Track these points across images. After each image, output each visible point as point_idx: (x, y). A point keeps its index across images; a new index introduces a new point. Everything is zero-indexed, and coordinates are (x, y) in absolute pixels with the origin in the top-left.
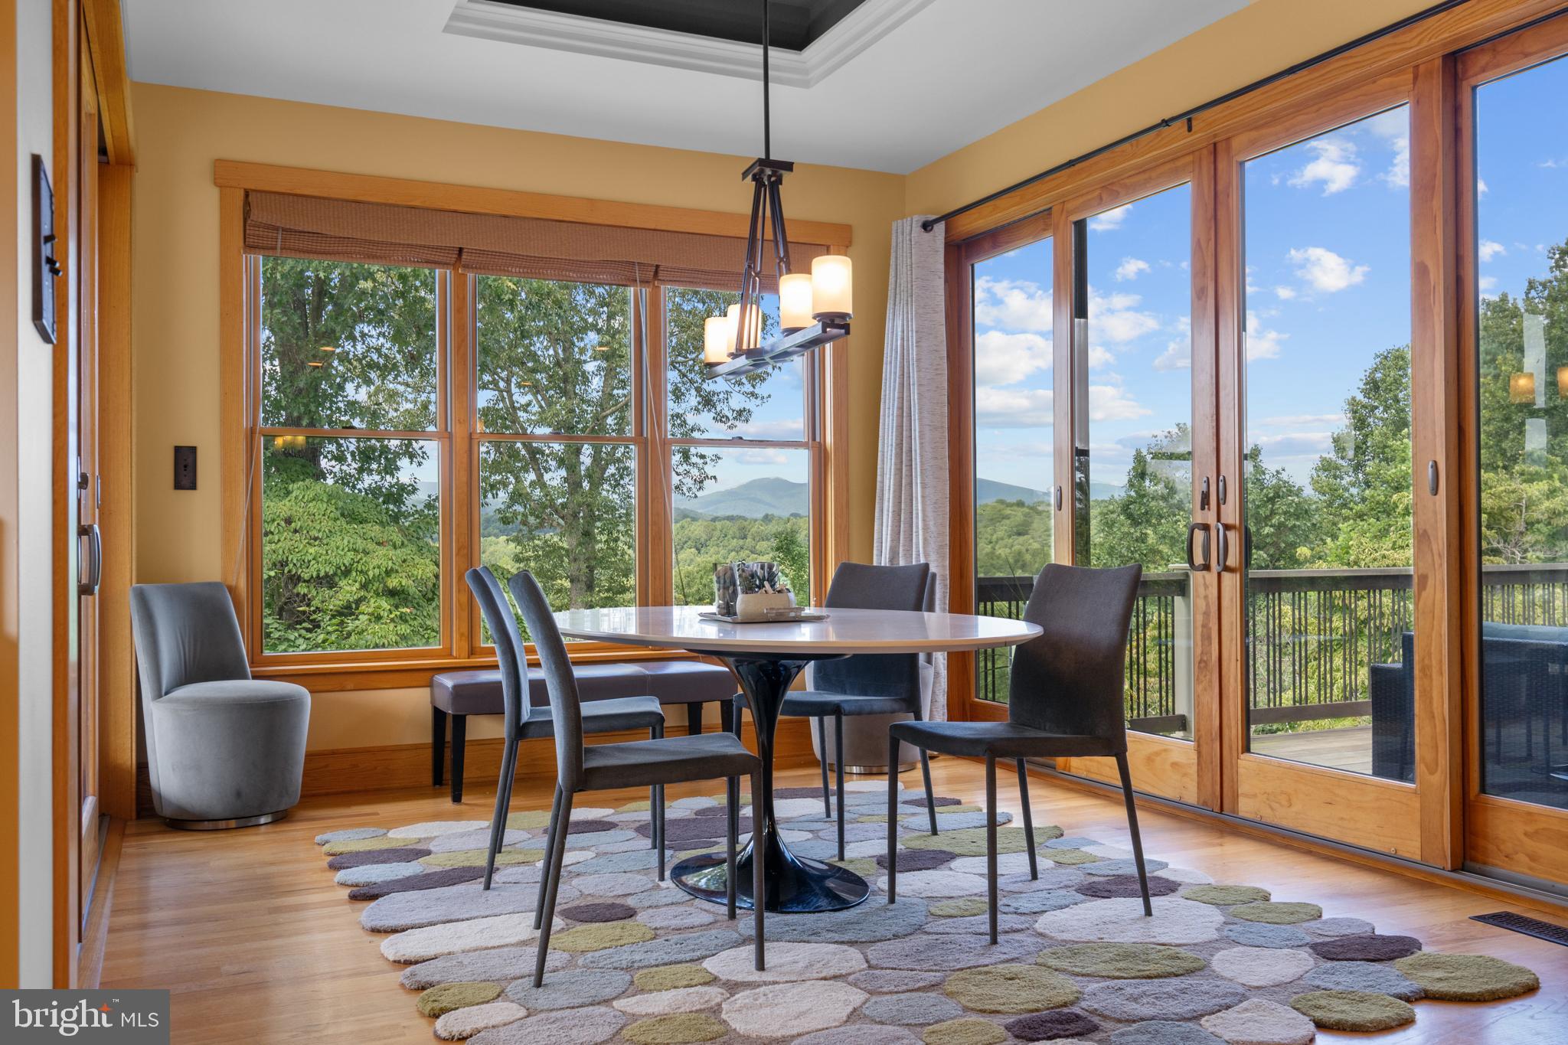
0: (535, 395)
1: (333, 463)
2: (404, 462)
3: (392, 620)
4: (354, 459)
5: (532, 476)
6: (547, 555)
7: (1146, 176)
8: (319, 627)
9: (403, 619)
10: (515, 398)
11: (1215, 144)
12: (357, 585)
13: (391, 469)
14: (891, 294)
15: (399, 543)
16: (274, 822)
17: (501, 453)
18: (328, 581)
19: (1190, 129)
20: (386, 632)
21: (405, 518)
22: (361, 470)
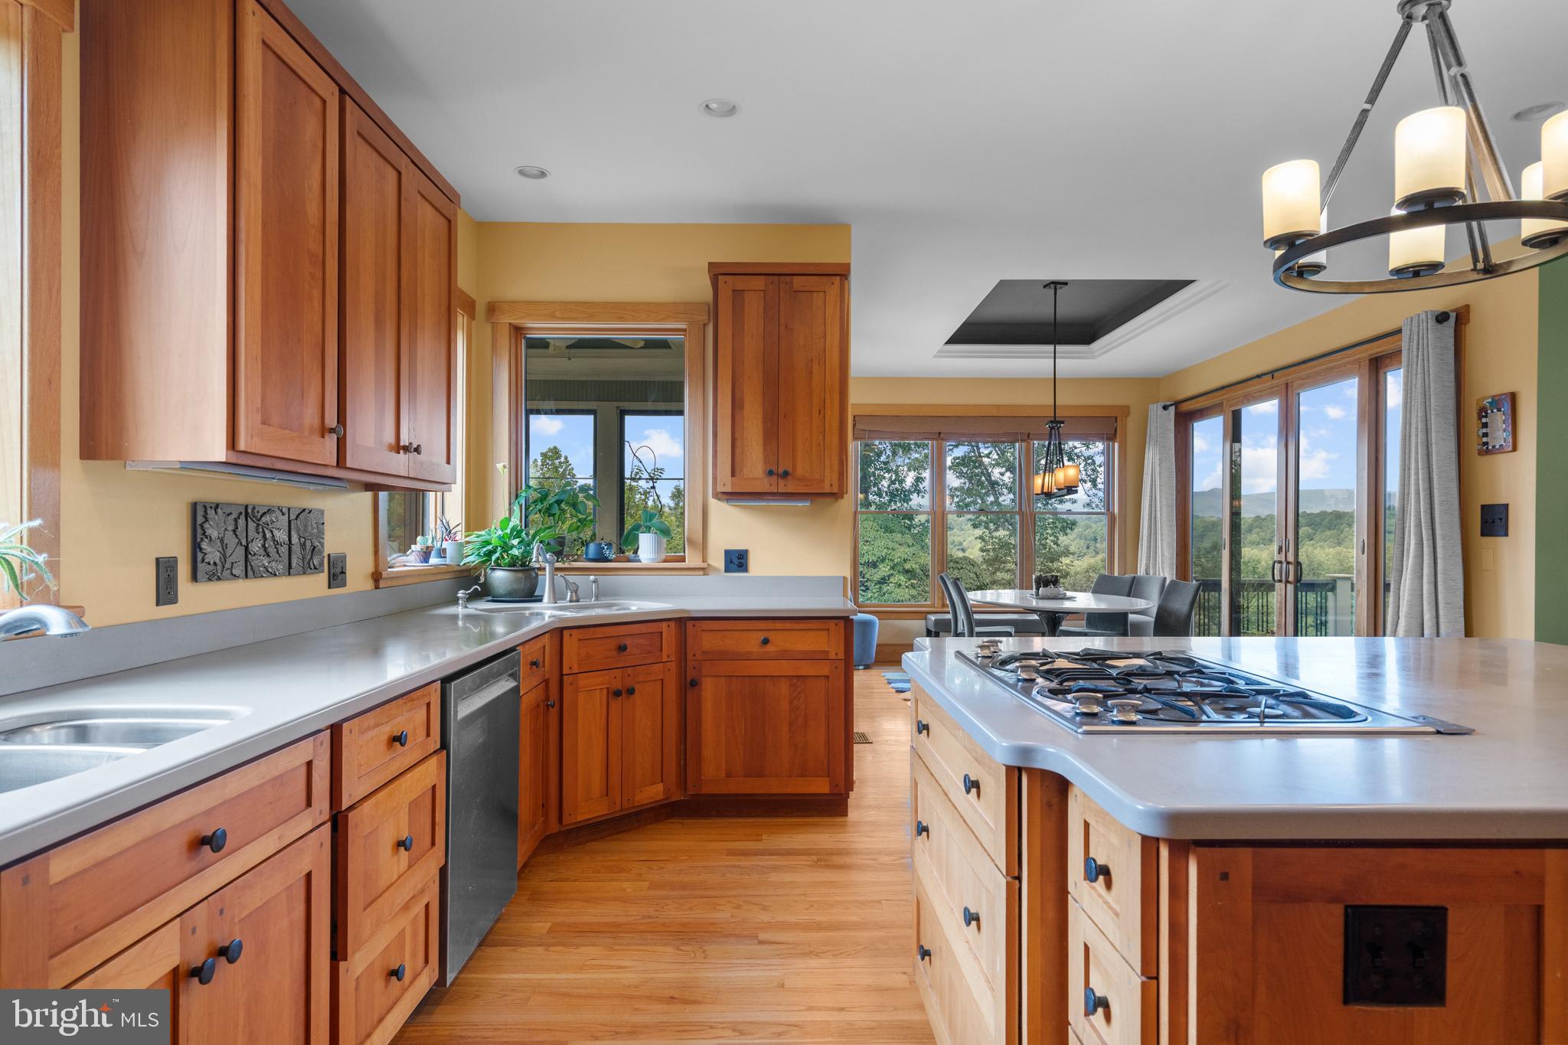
0: (995, 448)
1: (875, 497)
2: (914, 496)
3: (907, 587)
4: (886, 494)
5: (991, 499)
6: (1001, 547)
7: (1260, 394)
8: (868, 589)
9: (912, 585)
10: (981, 451)
11: (1287, 384)
12: (889, 567)
13: (907, 500)
14: (1148, 440)
15: (911, 544)
16: (865, 669)
17: (972, 484)
18: (874, 565)
19: (1273, 378)
20: (903, 594)
21: (914, 528)
22: (890, 501)
